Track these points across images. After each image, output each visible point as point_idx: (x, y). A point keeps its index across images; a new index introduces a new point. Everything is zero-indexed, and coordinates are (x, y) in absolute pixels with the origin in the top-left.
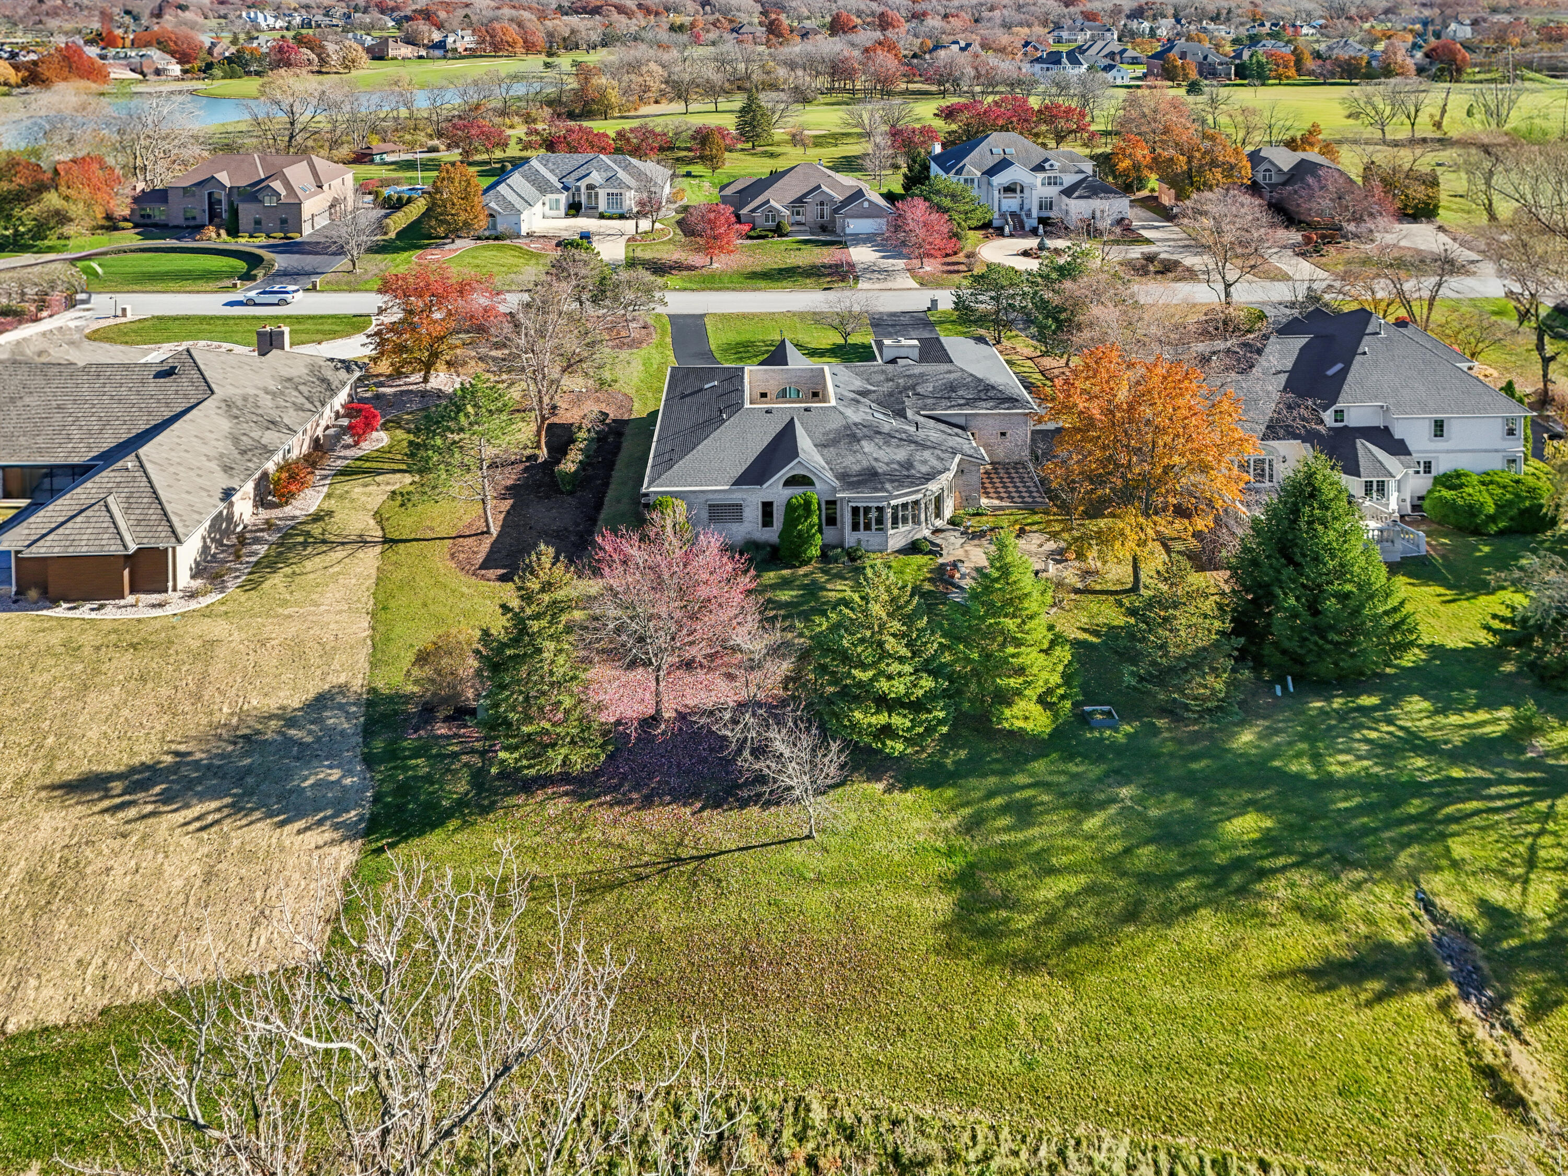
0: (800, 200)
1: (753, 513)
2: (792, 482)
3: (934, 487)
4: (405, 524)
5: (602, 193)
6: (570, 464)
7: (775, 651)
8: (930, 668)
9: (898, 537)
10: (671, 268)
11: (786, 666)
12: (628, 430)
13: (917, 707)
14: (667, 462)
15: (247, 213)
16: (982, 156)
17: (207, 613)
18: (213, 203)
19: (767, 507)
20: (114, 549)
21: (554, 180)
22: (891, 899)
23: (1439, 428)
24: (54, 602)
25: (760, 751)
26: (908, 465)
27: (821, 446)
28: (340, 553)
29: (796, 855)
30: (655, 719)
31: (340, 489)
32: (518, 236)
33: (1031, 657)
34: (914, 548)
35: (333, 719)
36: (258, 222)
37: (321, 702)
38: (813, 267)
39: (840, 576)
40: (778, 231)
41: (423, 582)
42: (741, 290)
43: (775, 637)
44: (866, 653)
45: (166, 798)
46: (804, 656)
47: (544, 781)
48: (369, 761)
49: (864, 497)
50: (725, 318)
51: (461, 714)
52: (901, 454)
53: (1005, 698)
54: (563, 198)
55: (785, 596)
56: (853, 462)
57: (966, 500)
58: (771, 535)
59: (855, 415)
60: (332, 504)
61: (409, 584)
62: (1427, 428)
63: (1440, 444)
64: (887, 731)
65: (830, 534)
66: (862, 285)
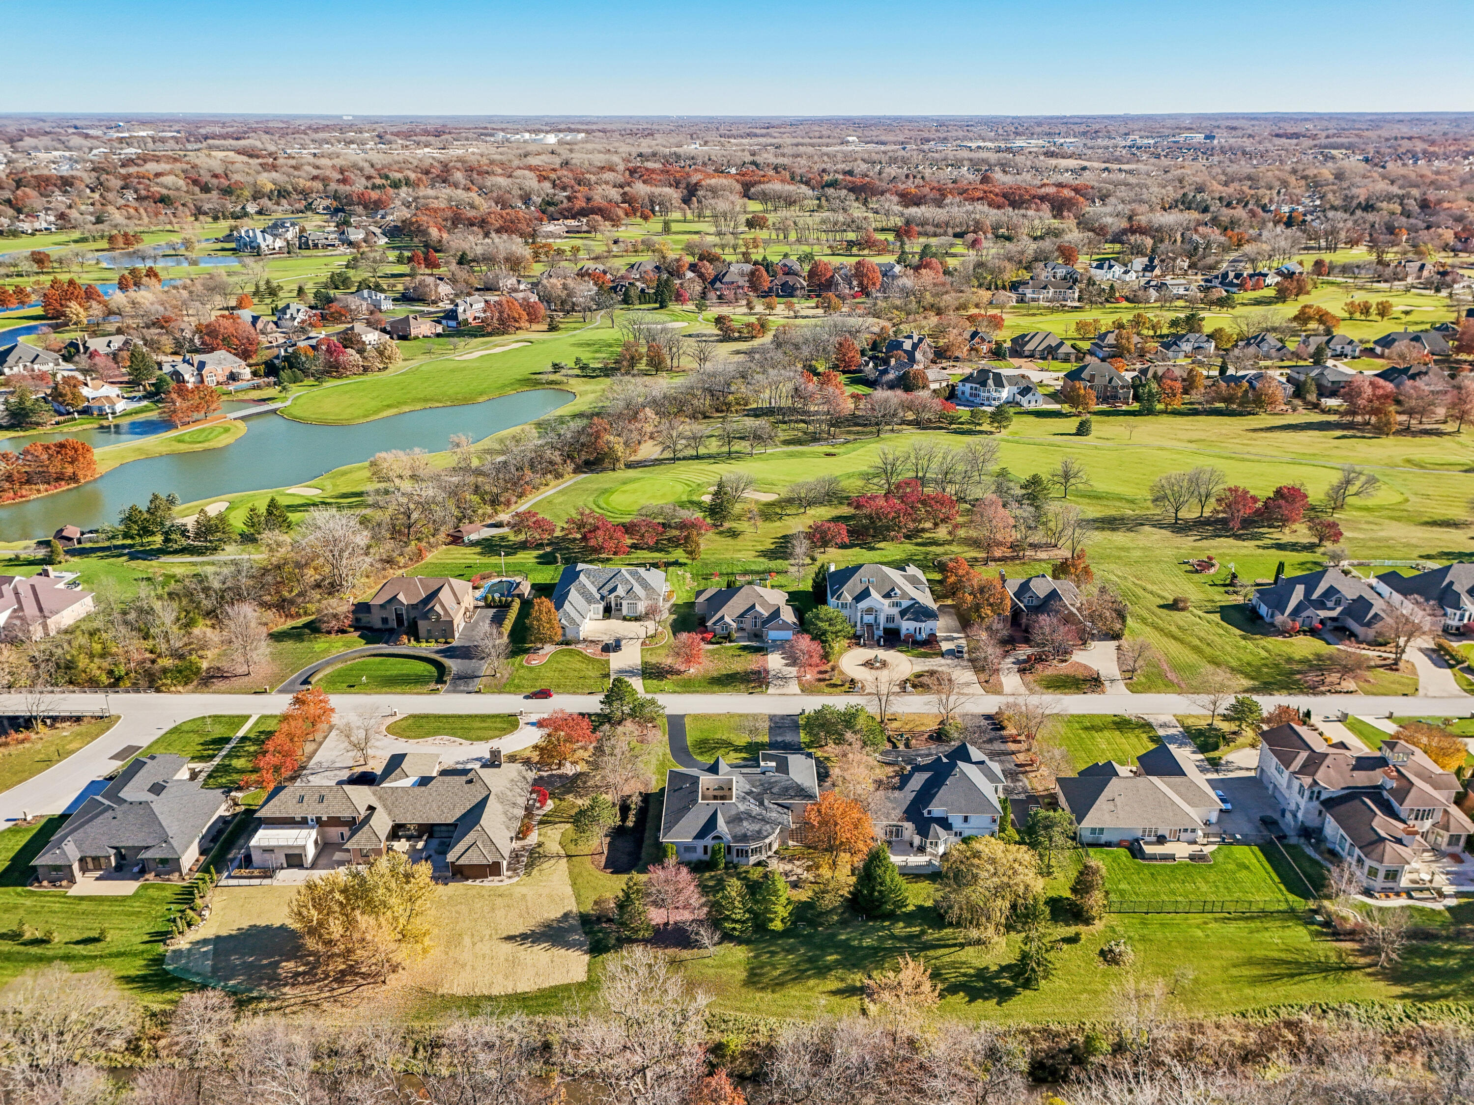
0: (742, 616)
1: (700, 850)
2: (714, 838)
3: (767, 841)
4: (573, 849)
5: (624, 603)
6: (630, 824)
7: (703, 905)
8: (749, 911)
9: (753, 860)
10: (668, 672)
11: (705, 910)
12: (651, 799)
13: (744, 922)
14: (668, 829)
15: (423, 626)
16: (855, 585)
17: (517, 884)
18: (399, 618)
19: (706, 847)
20: (485, 862)
21: (594, 590)
22: (731, 972)
23: (966, 819)
24: (467, 879)
25: (697, 934)
26: (759, 832)
27: (728, 823)
28: (553, 861)
29: (707, 961)
30: (667, 924)
31: (543, 831)
32: (578, 642)
33: (779, 909)
34: (759, 864)
35: (571, 921)
36: (429, 631)
37: (566, 916)
38: (747, 673)
39: (732, 876)
40: (728, 638)
41: (585, 874)
42: (705, 692)
43: (704, 899)
44: (730, 906)
45: (533, 942)
46: (712, 906)
47: (636, 941)
48: (586, 933)
49: (740, 845)
50: (696, 717)
51: (610, 920)
52: (757, 827)
53: (772, 920)
54: (601, 607)
55: (711, 883)
56: (739, 830)
57: (783, 843)
58: (707, 858)
59: (742, 807)
60: (542, 839)
61: (580, 874)
62: (961, 820)
63: (966, 825)
64: (734, 929)
65: (728, 858)
66: (771, 690)
